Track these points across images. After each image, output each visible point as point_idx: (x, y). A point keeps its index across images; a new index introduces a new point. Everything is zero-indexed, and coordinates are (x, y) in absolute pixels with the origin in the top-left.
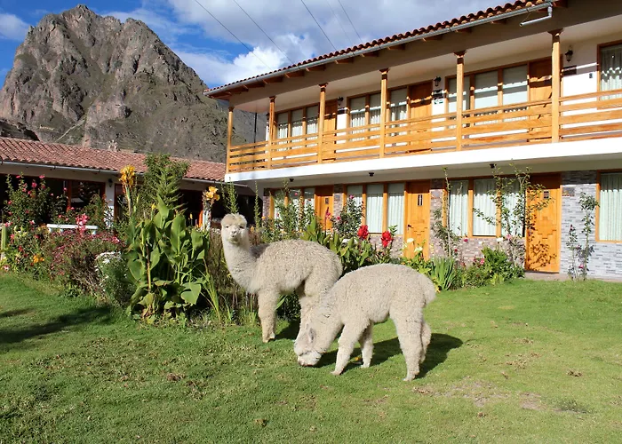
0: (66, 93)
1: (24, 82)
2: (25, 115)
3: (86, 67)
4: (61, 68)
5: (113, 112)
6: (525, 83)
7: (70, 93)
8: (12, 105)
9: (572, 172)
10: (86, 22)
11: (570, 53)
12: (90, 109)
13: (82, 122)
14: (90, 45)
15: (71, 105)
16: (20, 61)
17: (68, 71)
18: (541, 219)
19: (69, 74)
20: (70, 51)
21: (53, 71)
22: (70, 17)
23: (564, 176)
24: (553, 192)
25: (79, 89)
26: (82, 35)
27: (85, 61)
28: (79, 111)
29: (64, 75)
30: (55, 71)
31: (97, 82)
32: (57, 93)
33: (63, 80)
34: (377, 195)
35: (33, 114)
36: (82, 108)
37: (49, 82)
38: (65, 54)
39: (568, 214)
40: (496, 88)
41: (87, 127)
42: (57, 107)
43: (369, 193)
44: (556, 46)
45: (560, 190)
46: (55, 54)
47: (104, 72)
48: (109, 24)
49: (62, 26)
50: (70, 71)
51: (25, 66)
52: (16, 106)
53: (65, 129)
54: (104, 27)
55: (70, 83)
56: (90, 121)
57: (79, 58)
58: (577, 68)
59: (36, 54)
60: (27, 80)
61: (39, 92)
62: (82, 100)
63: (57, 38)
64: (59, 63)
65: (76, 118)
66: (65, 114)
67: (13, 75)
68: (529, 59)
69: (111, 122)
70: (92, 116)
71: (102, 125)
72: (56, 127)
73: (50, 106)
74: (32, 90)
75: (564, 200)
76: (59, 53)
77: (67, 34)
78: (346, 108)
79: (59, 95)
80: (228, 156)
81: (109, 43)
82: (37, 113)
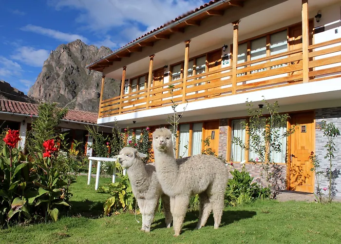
0: (67, 85)
1: (47, 79)
2: (46, 96)
3: (78, 71)
4: (66, 72)
5: (91, 95)
6: (286, 42)
7: (69, 84)
8: (40, 90)
9: (323, 109)
10: (80, 48)
11: (319, 16)
12: (79, 93)
13: (74, 100)
14: (82, 60)
15: (69, 91)
16: (46, 68)
17: (69, 73)
18: (300, 148)
19: (69, 75)
20: (71, 63)
21: (61, 73)
22: (72, 46)
23: (317, 113)
24: (308, 126)
25: (74, 83)
26: (78, 55)
27: (78, 68)
28: (74, 94)
29: (67, 75)
30: (62, 73)
31: (84, 79)
32: (62, 85)
33: (66, 77)
34: (186, 132)
35: (50, 95)
36: (75, 93)
37: (59, 79)
38: (68, 64)
39: (321, 144)
40: (265, 48)
41: (77, 103)
42: (62, 92)
43: (181, 130)
44: (305, 6)
45: (314, 124)
46: (63, 64)
47: (87, 74)
48: (92, 49)
49: (67, 50)
50: (70, 73)
51: (48, 70)
52: (42, 91)
53: (66, 103)
54: (89, 50)
55: (70, 80)
56: (79, 99)
57: (75, 66)
58: (325, 26)
59: (54, 64)
60: (48, 78)
61: (54, 84)
62: (75, 88)
63: (65, 56)
64: (65, 69)
65: (72, 98)
66: (66, 95)
67: (41, 75)
68: (289, 25)
69: (90, 100)
70: (80, 97)
71: (85, 102)
72: (61, 102)
73: (59, 91)
74: (50, 83)
75: (317, 132)
76: (65, 64)
77: (70, 54)
78: (169, 72)
79: (64, 86)
80: (100, 107)
81: (91, 59)
82: (52, 95)
